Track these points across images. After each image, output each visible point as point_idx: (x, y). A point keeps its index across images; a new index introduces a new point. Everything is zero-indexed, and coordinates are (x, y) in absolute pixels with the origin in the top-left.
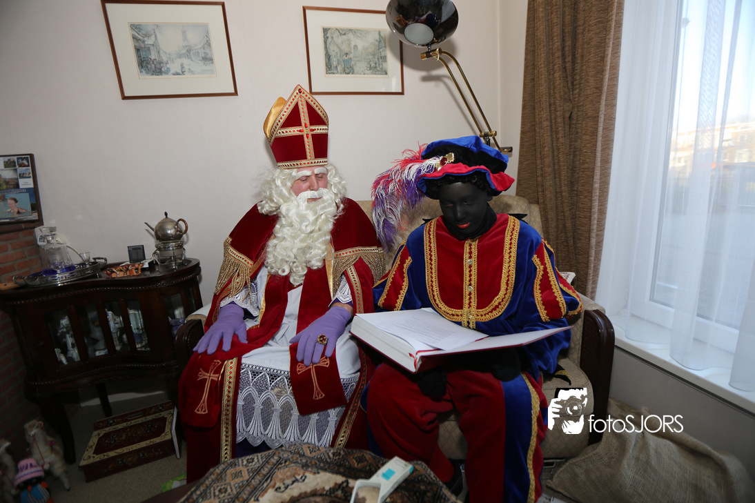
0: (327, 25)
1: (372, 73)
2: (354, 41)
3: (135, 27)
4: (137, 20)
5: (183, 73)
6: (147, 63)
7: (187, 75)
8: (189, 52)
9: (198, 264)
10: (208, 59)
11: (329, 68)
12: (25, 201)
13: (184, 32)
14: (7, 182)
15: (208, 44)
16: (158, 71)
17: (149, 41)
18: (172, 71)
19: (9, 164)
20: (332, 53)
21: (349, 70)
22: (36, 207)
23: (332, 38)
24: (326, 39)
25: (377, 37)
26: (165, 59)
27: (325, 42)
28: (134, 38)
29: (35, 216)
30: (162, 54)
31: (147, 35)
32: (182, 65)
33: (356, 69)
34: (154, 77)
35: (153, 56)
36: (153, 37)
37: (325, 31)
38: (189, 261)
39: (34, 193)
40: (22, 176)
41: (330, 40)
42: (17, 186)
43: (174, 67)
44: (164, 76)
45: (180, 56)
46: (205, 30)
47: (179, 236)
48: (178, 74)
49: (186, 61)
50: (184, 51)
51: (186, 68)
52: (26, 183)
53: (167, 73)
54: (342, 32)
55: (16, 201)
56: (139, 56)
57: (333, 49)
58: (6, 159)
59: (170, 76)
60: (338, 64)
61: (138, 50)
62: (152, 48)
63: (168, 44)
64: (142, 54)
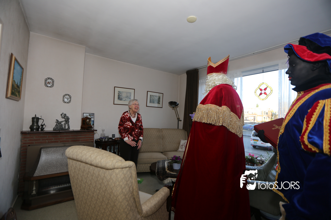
1: (158, 104)
2: (155, 98)
3: (119, 92)
6: (119, 98)
7: (126, 101)
11: (150, 102)
13: (127, 93)
15: (131, 96)
16: (121, 100)
17: (121, 94)
22: (93, 124)
24: (150, 97)
25: (159, 97)
28: (118, 93)
31: (121, 93)
33: (155, 103)
35: (121, 97)
37: (151, 95)
39: (93, 121)
43: (124, 99)
44: (122, 101)
45: (125, 97)
46: (130, 93)
48: (124, 101)
49: (126, 98)
52: (92, 119)
54: (153, 96)
56: (118, 97)
57: (151, 99)
58: (89, 114)
60: (152, 101)
61: (118, 96)
63: (124, 95)
64: (119, 96)
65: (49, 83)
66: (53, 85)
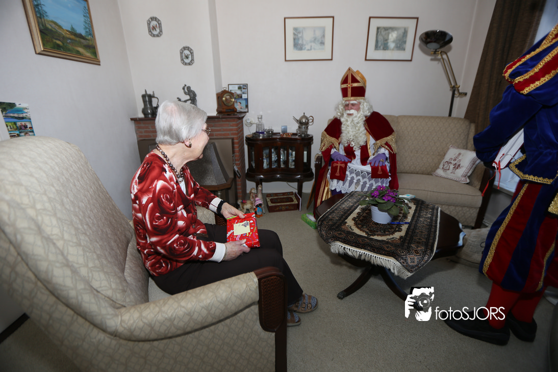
0: (379, 26)
1: (397, 50)
2: (391, 33)
3: (295, 29)
4: (296, 26)
5: (311, 49)
6: (297, 45)
7: (313, 51)
8: (315, 40)
9: (312, 137)
10: (322, 43)
11: (377, 47)
12: (244, 103)
13: (314, 31)
14: (238, 95)
15: (324, 36)
16: (301, 49)
17: (300, 35)
18: (307, 49)
19: (240, 88)
20: (379, 40)
21: (386, 47)
22: (247, 106)
23: (381, 32)
25: (403, 31)
26: (304, 43)
27: (377, 34)
28: (294, 34)
29: (246, 110)
30: (304, 41)
31: (299, 33)
32: (311, 46)
33: (390, 48)
34: (299, 51)
35: (300, 42)
36: (301, 34)
37: (378, 28)
38: (309, 135)
39: (247, 100)
40: (244, 93)
41: (379, 33)
42: (241, 97)
43: (308, 47)
44: (303, 51)
45: (311, 42)
46: (323, 30)
47: (307, 124)
48: (308, 50)
49: (313, 44)
50: (313, 40)
51: (313, 47)
52: (244, 96)
53: (304, 49)
54: (386, 29)
55: (240, 103)
56: (294, 42)
57: (380, 38)
58: (239, 86)
59: (305, 51)
60: (381, 45)
61: (294, 39)
62: (300, 38)
63: (307, 36)
64: (296, 41)
65: (154, 28)
66: (161, 31)
